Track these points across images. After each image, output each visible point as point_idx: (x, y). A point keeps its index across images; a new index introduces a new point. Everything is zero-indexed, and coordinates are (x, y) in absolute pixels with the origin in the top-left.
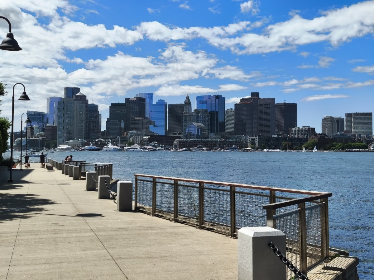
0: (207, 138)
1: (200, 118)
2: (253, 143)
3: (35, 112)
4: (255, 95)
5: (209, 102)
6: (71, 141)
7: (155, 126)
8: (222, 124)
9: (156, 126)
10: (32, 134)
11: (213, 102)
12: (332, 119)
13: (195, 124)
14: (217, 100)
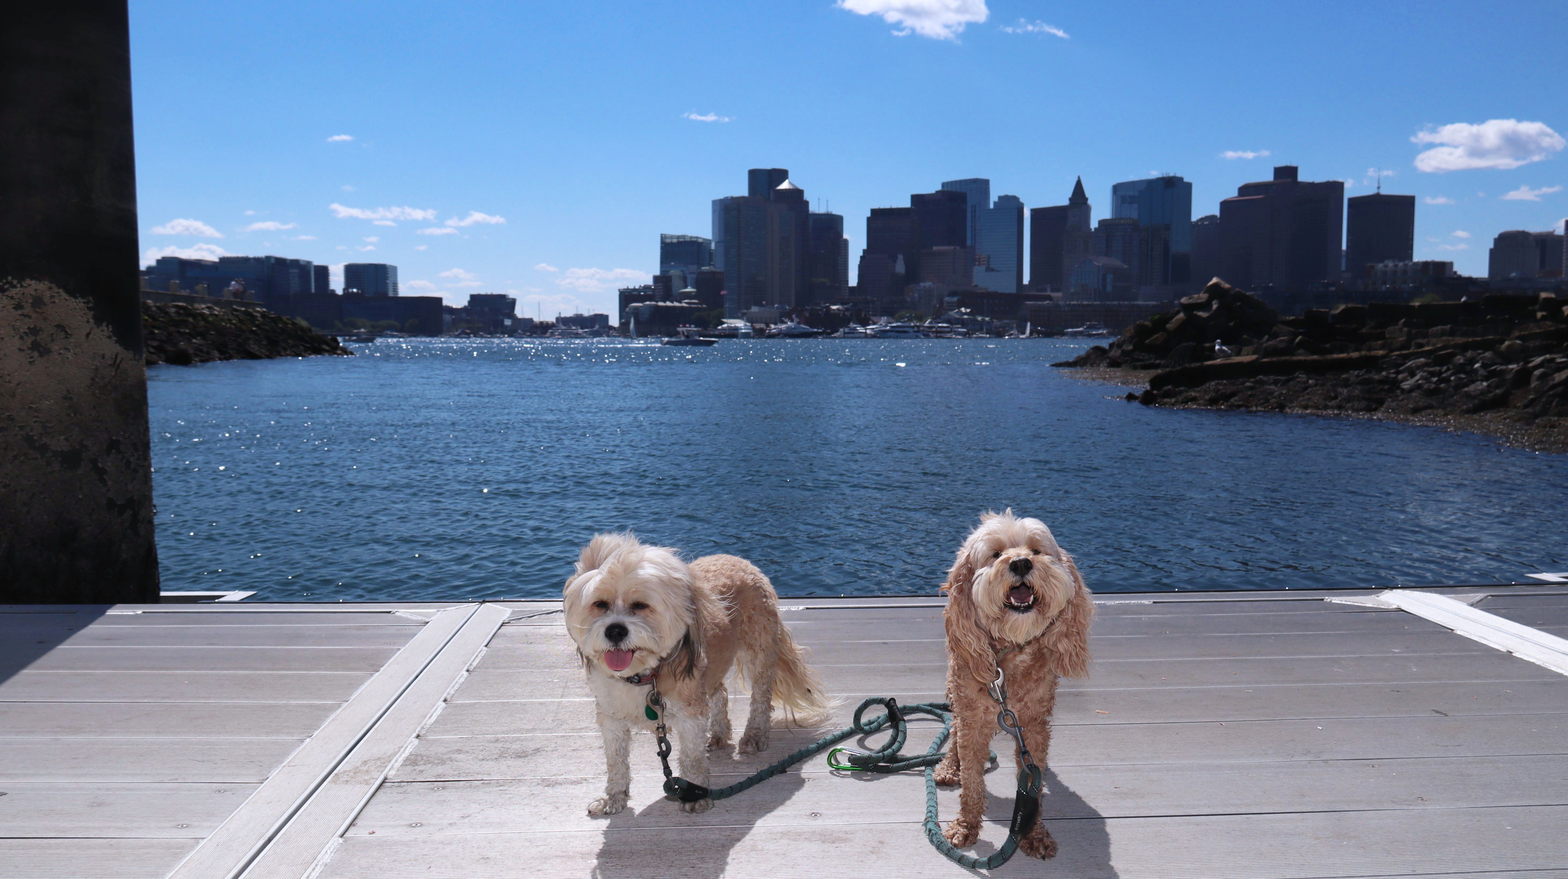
1: (1116, 245)
3: (679, 238)
4: (1286, 173)
5: (1146, 199)
7: (989, 269)
9: (993, 270)
10: (667, 292)
11: (1157, 199)
13: (1098, 261)
14: (1167, 190)
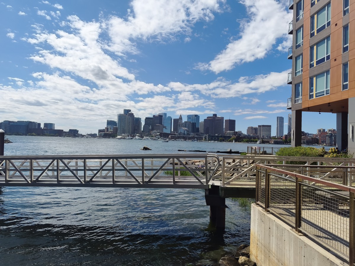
0: (190, 135)
1: (187, 126)
2: (205, 138)
3: (110, 120)
4: (215, 115)
5: (192, 118)
6: (123, 134)
8: (198, 129)
9: (166, 129)
10: (108, 130)
11: (194, 118)
12: (252, 128)
13: (183, 128)
14: (196, 117)
